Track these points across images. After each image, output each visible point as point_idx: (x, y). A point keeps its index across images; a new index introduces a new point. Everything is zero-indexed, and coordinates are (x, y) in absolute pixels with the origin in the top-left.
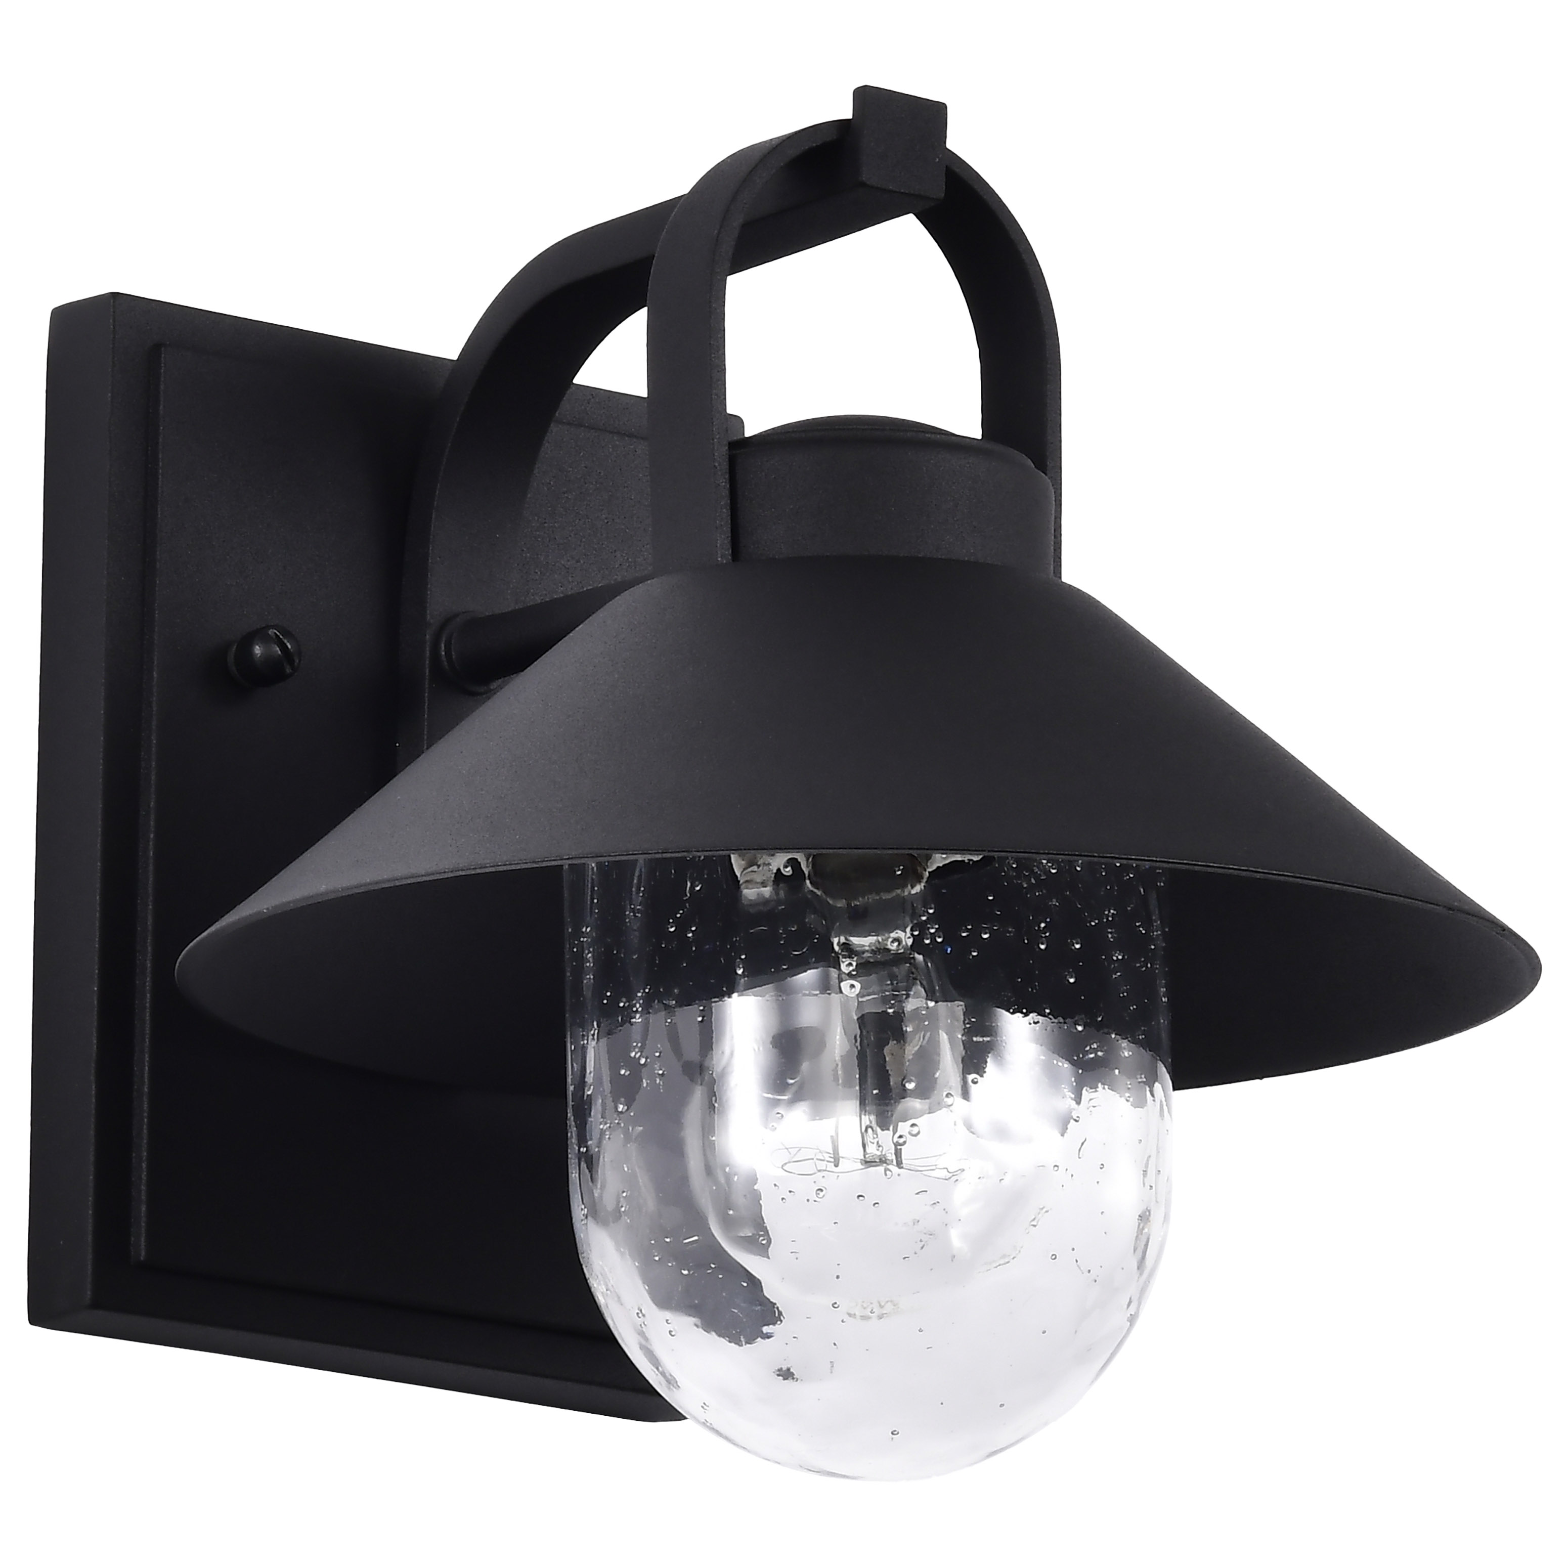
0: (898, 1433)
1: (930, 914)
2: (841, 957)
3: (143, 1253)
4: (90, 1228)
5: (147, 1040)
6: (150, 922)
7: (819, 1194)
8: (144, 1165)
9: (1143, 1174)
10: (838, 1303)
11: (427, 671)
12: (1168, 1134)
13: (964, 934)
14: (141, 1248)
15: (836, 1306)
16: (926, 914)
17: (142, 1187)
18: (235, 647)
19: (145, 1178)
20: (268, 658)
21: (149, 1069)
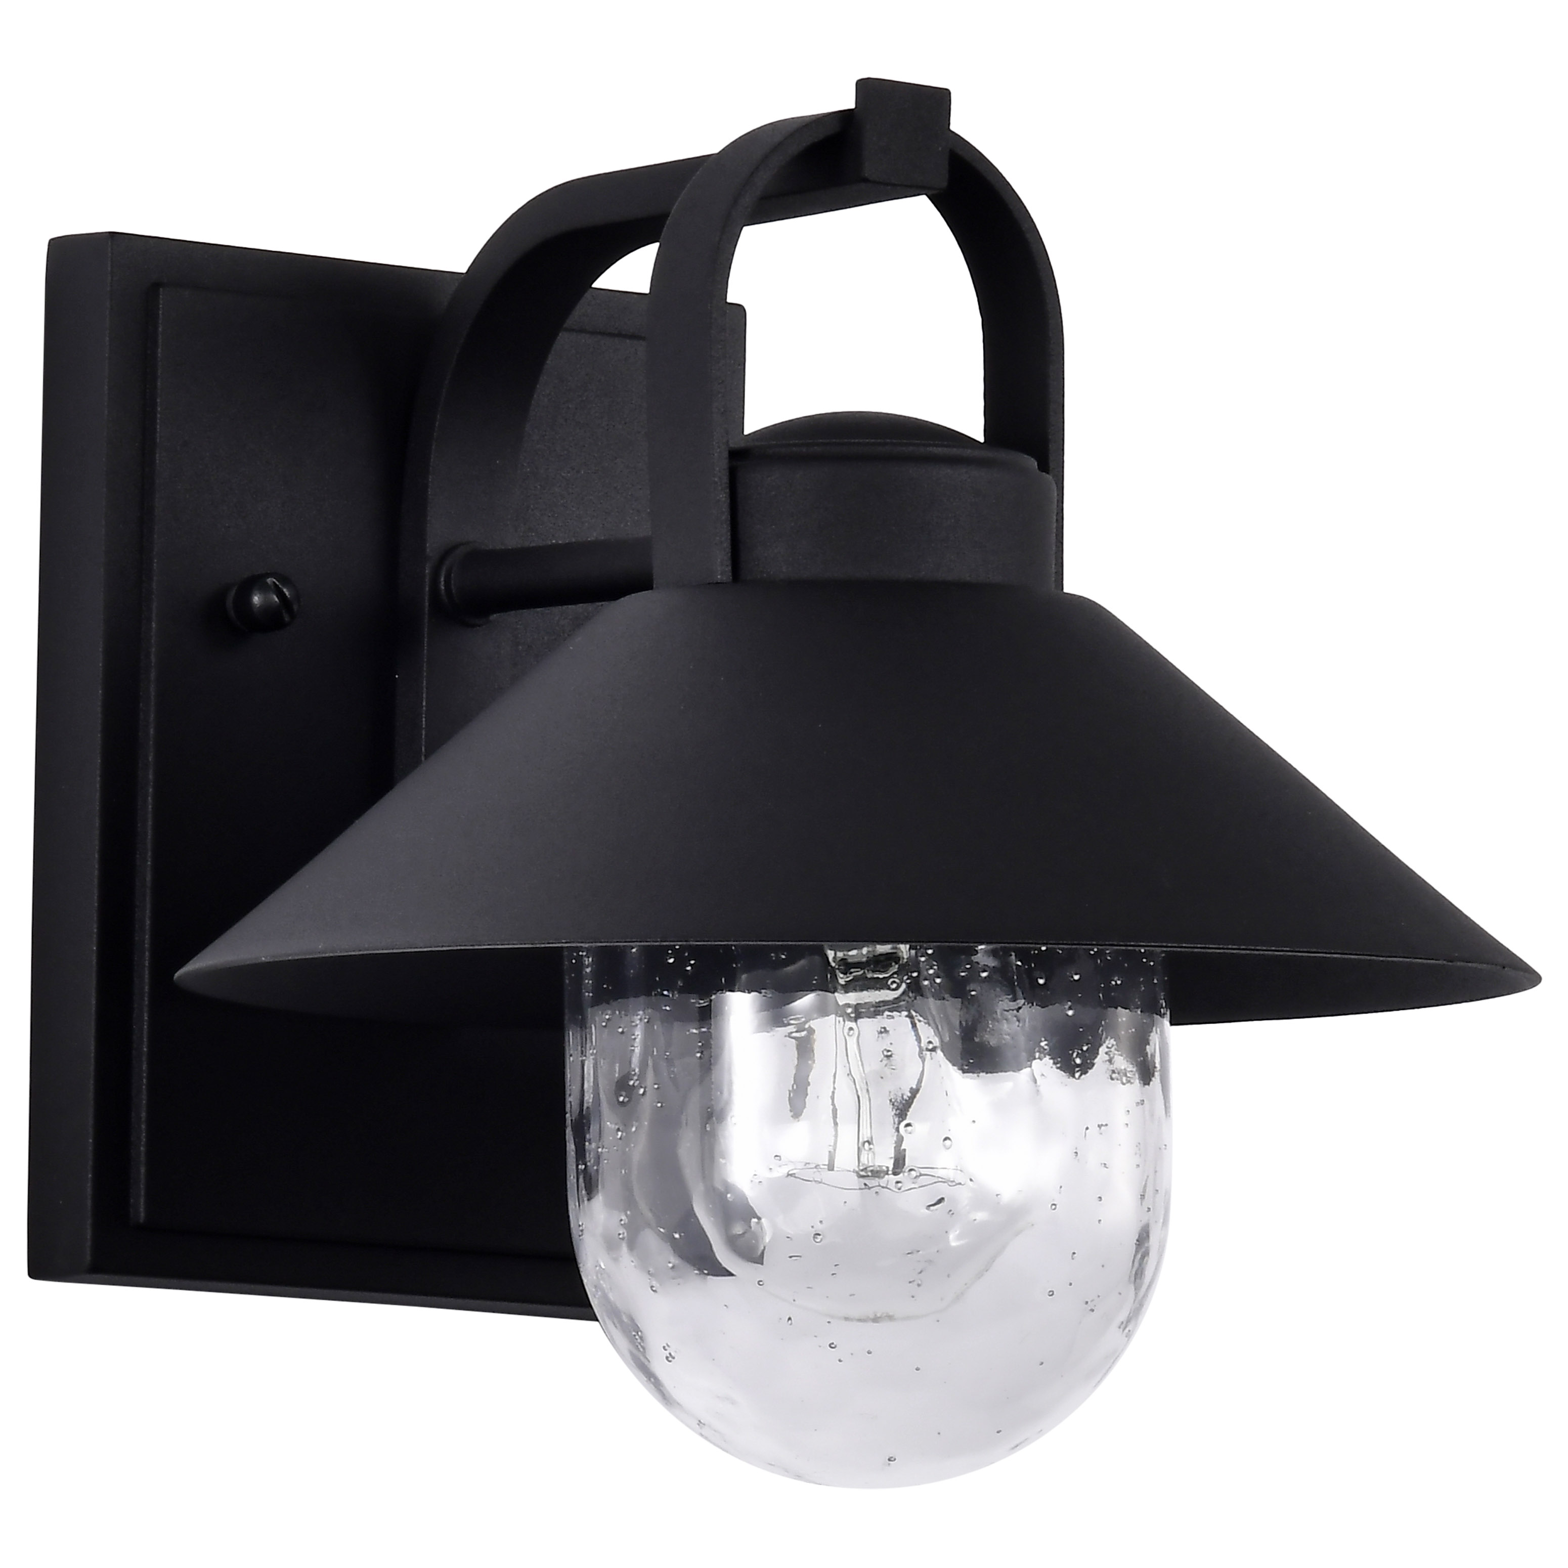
0: (895, 1460)
1: (930, 955)
2: (837, 971)
3: (142, 1215)
4: (89, 1191)
5: (146, 999)
6: (149, 878)
7: (817, 1238)
8: (143, 1126)
9: (1141, 1198)
10: (835, 1343)
11: (427, 604)
12: (1165, 1149)
13: (963, 974)
14: (140, 1210)
15: (833, 1346)
16: (925, 955)
17: (142, 1148)
18: (234, 591)
19: (144, 1140)
20: (267, 608)
21: (148, 1028)
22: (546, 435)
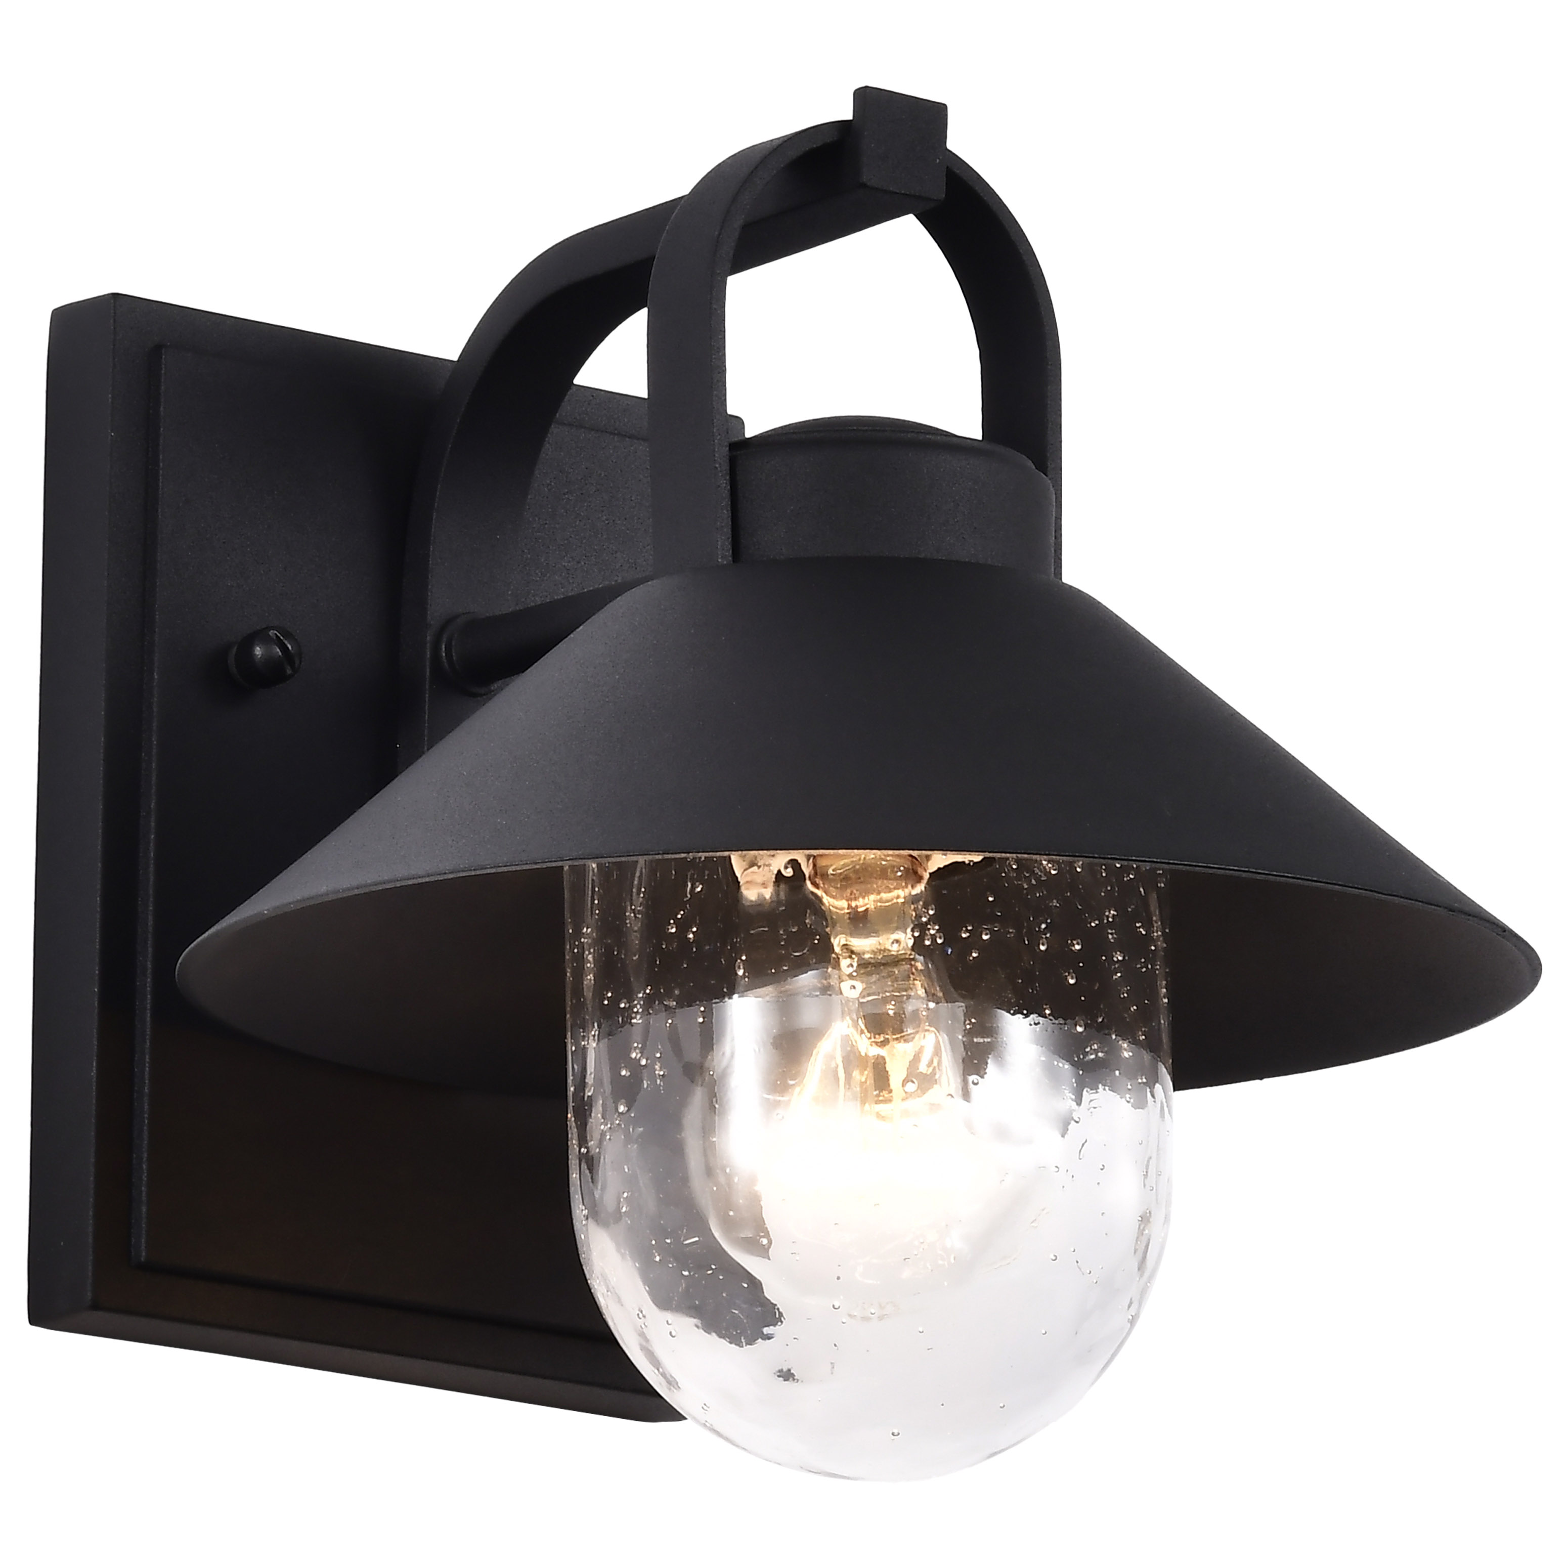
0: (898, 1434)
1: (931, 915)
2: (841, 958)
3: (144, 1254)
4: (90, 1229)
5: (148, 1042)
6: (150, 923)
8: (145, 1166)
9: (1144, 1176)
11: (428, 672)
13: (964, 935)
14: (142, 1248)
16: (926, 915)
17: (143, 1188)
18: (235, 648)
19: (145, 1179)
20: (269, 661)
21: (150, 1070)
22: (546, 524)
